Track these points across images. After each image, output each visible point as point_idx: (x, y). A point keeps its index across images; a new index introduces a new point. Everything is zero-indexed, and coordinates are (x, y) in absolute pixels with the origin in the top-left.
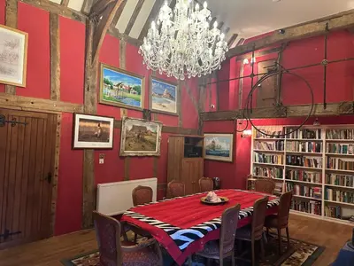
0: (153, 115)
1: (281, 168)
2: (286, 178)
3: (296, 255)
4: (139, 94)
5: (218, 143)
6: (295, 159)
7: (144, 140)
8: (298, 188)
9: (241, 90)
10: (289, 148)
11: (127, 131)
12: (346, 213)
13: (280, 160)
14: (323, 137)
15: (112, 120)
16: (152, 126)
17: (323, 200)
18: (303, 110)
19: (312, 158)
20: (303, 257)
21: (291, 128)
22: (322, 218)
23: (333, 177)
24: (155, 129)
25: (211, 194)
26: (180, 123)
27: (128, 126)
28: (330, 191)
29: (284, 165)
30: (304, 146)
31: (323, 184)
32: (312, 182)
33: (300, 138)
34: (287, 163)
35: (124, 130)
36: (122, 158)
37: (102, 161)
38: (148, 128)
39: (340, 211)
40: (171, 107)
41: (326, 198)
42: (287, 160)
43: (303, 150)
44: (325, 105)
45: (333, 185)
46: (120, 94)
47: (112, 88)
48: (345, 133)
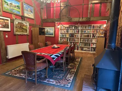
0: (25, 18)
1: (68, 38)
2: (69, 41)
3: (77, 60)
4: (19, 9)
5: (49, 30)
6: (72, 35)
7: (23, 28)
8: (72, 43)
9: (55, 12)
10: (70, 32)
11: (16, 24)
12: (84, 49)
13: (68, 35)
14: (80, 28)
15: (9, 19)
16: (25, 23)
17: (79, 46)
18: (76, 19)
19: (76, 35)
20: (79, 60)
21: (71, 25)
22: (79, 51)
23: (82, 39)
24: (27, 24)
25: (55, 45)
26: (35, 23)
27: (16, 22)
28: (81, 43)
29: (69, 37)
30: (74, 31)
31: (79, 42)
32: (76, 41)
33: (73, 29)
34: (70, 36)
35: (15, 24)
36: (15, 35)
37: (7, 36)
38: (24, 24)
39: (83, 49)
40: (32, 16)
41: (80, 46)
42: (70, 35)
43: (74, 32)
44: (82, 18)
45: (82, 42)
46: (12, 8)
47: (8, 5)
48: (86, 27)
